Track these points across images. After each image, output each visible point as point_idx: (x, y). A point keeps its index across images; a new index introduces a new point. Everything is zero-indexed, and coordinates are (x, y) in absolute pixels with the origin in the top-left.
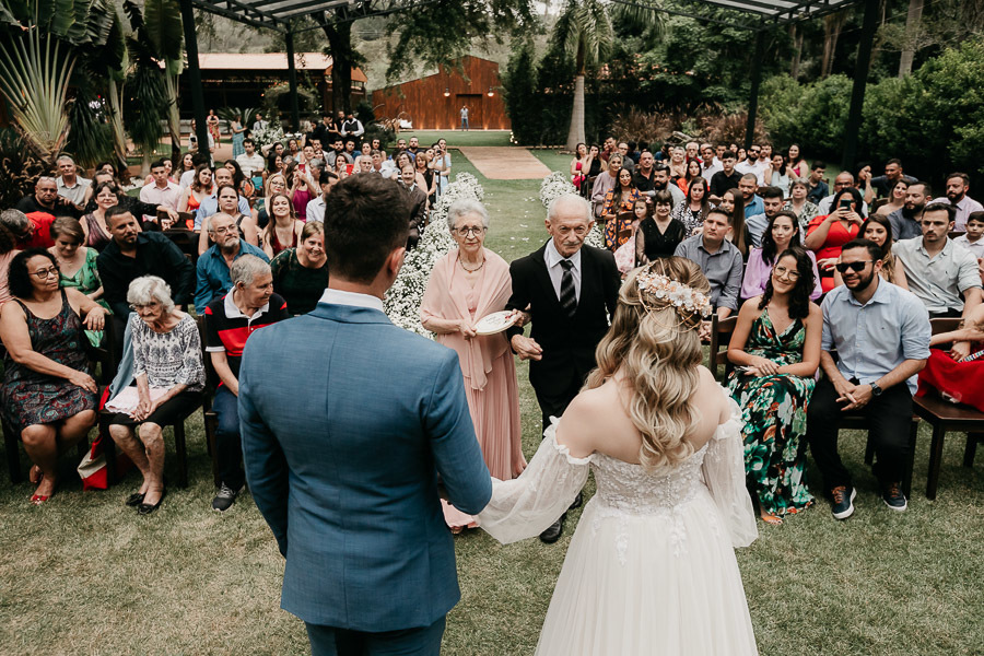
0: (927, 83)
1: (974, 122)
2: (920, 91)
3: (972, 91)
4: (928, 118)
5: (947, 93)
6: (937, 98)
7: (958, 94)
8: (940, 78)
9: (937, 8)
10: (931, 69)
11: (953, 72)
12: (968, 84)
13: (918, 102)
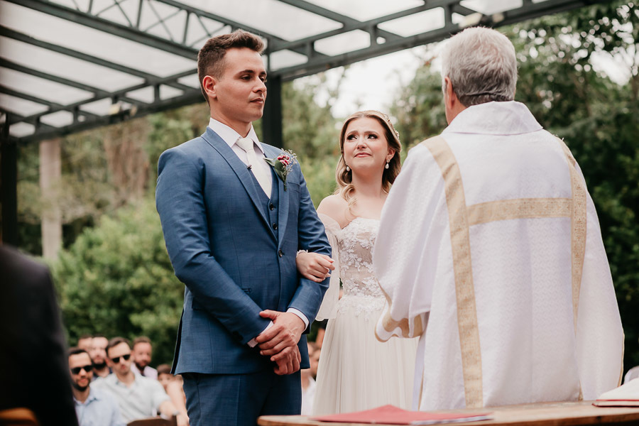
0: (90, 262)
1: (151, 309)
2: (82, 272)
3: (141, 271)
4: (99, 307)
5: (115, 274)
6: (104, 280)
7: (129, 274)
8: (103, 254)
9: (80, 167)
10: (91, 244)
11: (116, 248)
12: (137, 262)
13: (82, 288)
